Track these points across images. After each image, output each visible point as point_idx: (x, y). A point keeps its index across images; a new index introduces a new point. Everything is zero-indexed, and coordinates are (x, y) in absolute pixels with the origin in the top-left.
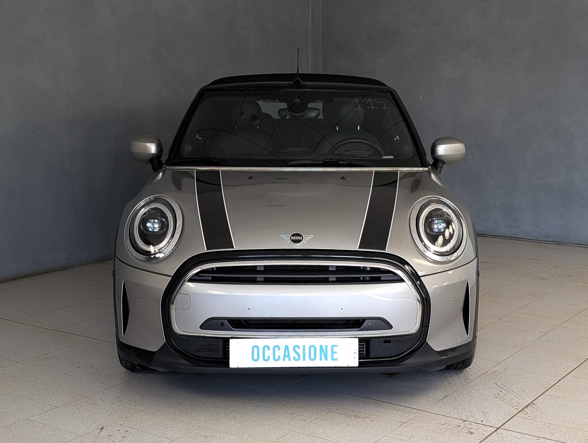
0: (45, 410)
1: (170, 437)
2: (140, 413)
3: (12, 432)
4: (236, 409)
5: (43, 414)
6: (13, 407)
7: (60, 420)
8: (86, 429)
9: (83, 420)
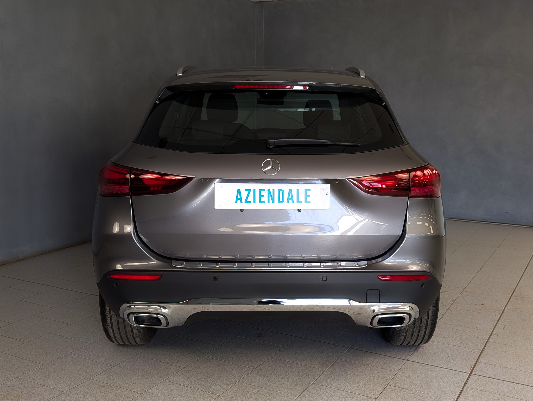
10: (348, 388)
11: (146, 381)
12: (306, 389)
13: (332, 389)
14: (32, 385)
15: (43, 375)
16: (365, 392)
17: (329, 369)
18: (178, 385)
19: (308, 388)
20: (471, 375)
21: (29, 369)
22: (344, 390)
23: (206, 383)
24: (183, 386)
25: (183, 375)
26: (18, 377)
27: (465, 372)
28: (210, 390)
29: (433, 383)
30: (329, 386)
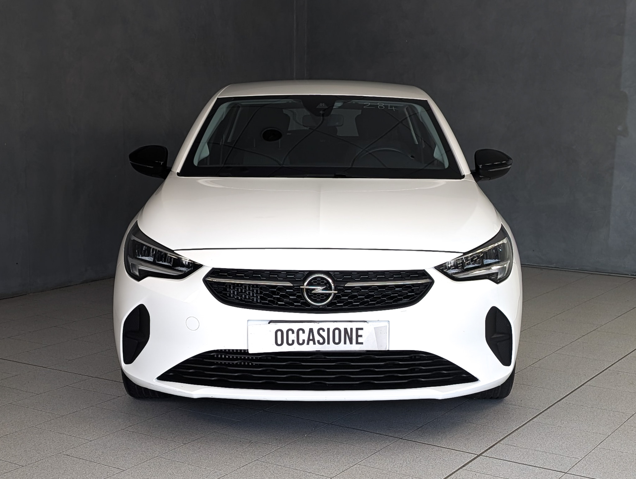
1: (121, 467)
2: (90, 442)
4: (196, 439)
10: (301, 465)
13: (279, 466)
17: (286, 446)
20: (479, 456)
27: (473, 453)
28: (116, 464)
30: (276, 463)
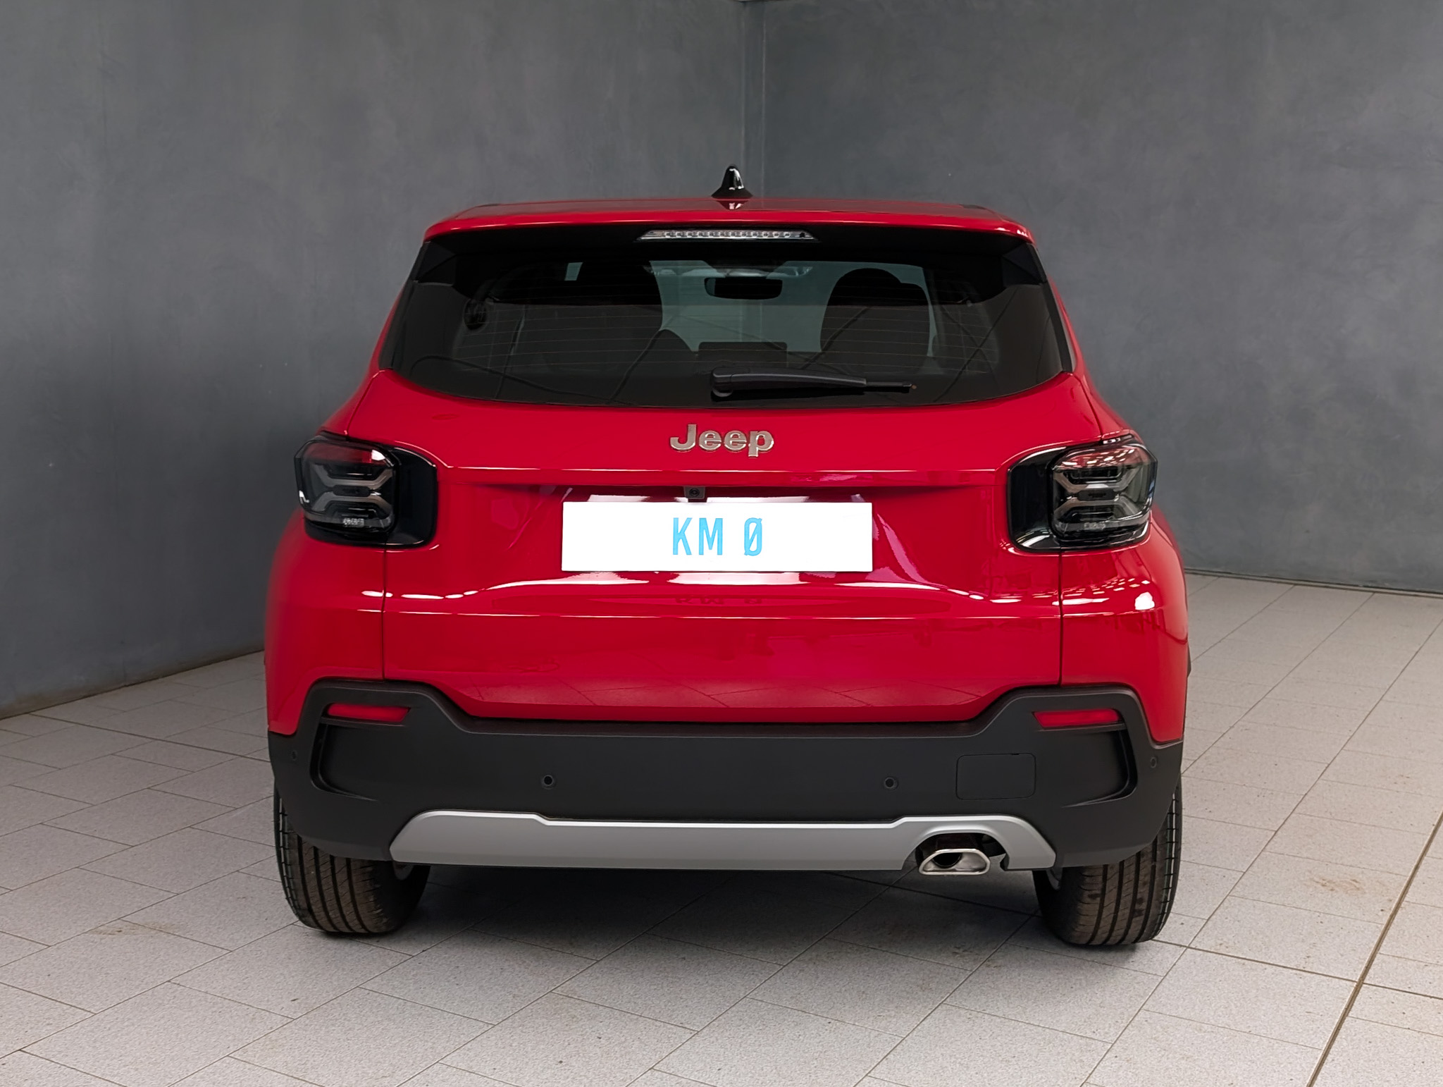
0: (390, 964)
3: (336, 1020)
5: (387, 973)
6: (317, 958)
7: (433, 988)
8: (496, 1008)
9: (482, 986)
10: (1036, 1015)
11: (503, 993)
12: (926, 1018)
13: (995, 1017)
14: (209, 1000)
15: (231, 976)
16: (1083, 1027)
17: (980, 969)
18: (588, 1005)
19: (929, 1015)
20: (1361, 986)
21: (195, 961)
22: (1027, 1022)
23: (660, 1001)
24: (600, 1007)
25: (597, 978)
26: (169, 981)
27: (1345, 978)
28: (674, 1017)
29: (1263, 1005)
30: (984, 1010)
